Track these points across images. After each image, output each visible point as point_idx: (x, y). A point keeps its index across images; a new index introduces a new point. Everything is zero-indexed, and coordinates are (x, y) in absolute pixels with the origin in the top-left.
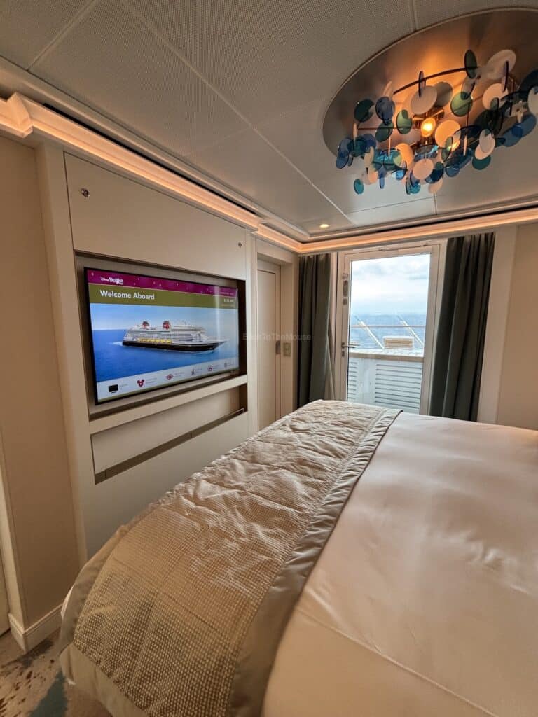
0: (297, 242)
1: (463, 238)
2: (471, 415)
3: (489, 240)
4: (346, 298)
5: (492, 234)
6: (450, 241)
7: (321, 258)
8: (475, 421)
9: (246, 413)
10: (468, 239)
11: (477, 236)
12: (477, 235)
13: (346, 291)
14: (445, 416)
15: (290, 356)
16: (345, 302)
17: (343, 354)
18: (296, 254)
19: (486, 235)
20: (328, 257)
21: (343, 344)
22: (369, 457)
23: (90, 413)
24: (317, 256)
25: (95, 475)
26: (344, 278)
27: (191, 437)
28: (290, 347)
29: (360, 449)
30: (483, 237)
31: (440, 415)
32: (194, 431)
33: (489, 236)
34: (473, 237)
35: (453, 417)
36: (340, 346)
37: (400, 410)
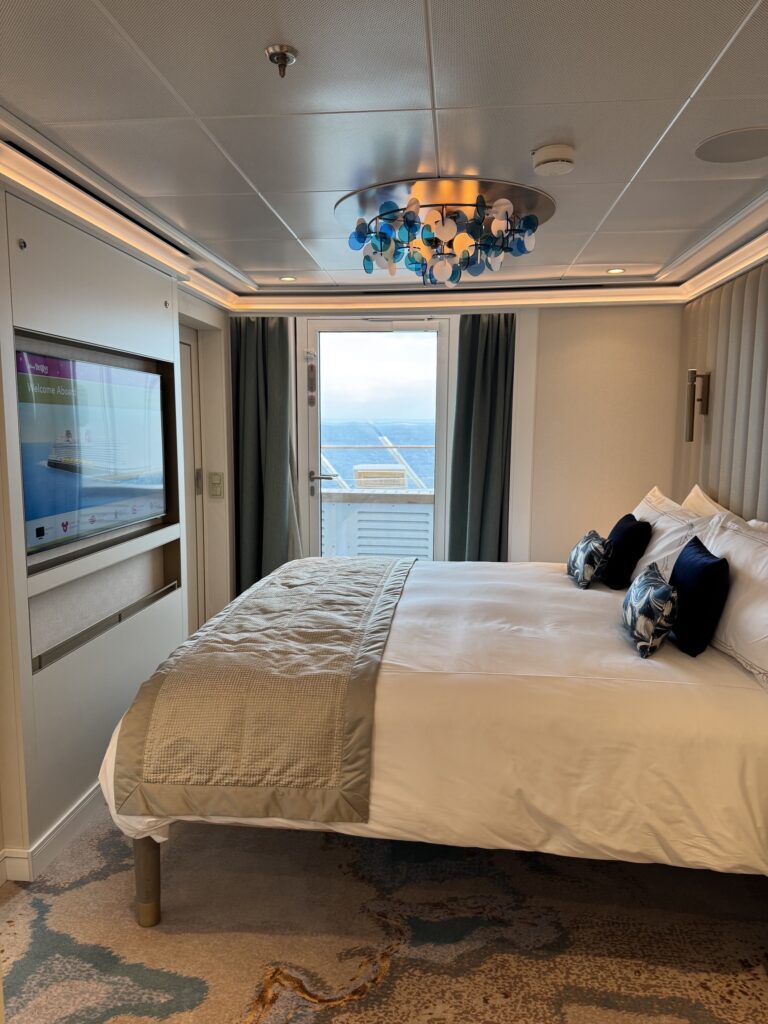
0: (229, 292)
1: (479, 316)
2: (501, 556)
3: (509, 321)
4: (314, 394)
5: (513, 315)
6: (464, 318)
7: (272, 324)
8: (506, 561)
9: (179, 590)
10: (485, 320)
11: (496, 316)
12: (495, 313)
13: (313, 383)
14: (469, 560)
15: (221, 495)
16: (312, 402)
17: (312, 491)
18: (225, 311)
19: (506, 315)
20: (282, 322)
21: (311, 474)
22: (397, 591)
23: (29, 565)
24: (263, 319)
25: (32, 660)
26: (307, 359)
27: (120, 620)
28: (221, 480)
29: (385, 588)
30: (502, 317)
31: (463, 560)
32: (123, 611)
33: (510, 317)
34: (491, 317)
35: (479, 559)
36: (307, 477)
37: (415, 558)
